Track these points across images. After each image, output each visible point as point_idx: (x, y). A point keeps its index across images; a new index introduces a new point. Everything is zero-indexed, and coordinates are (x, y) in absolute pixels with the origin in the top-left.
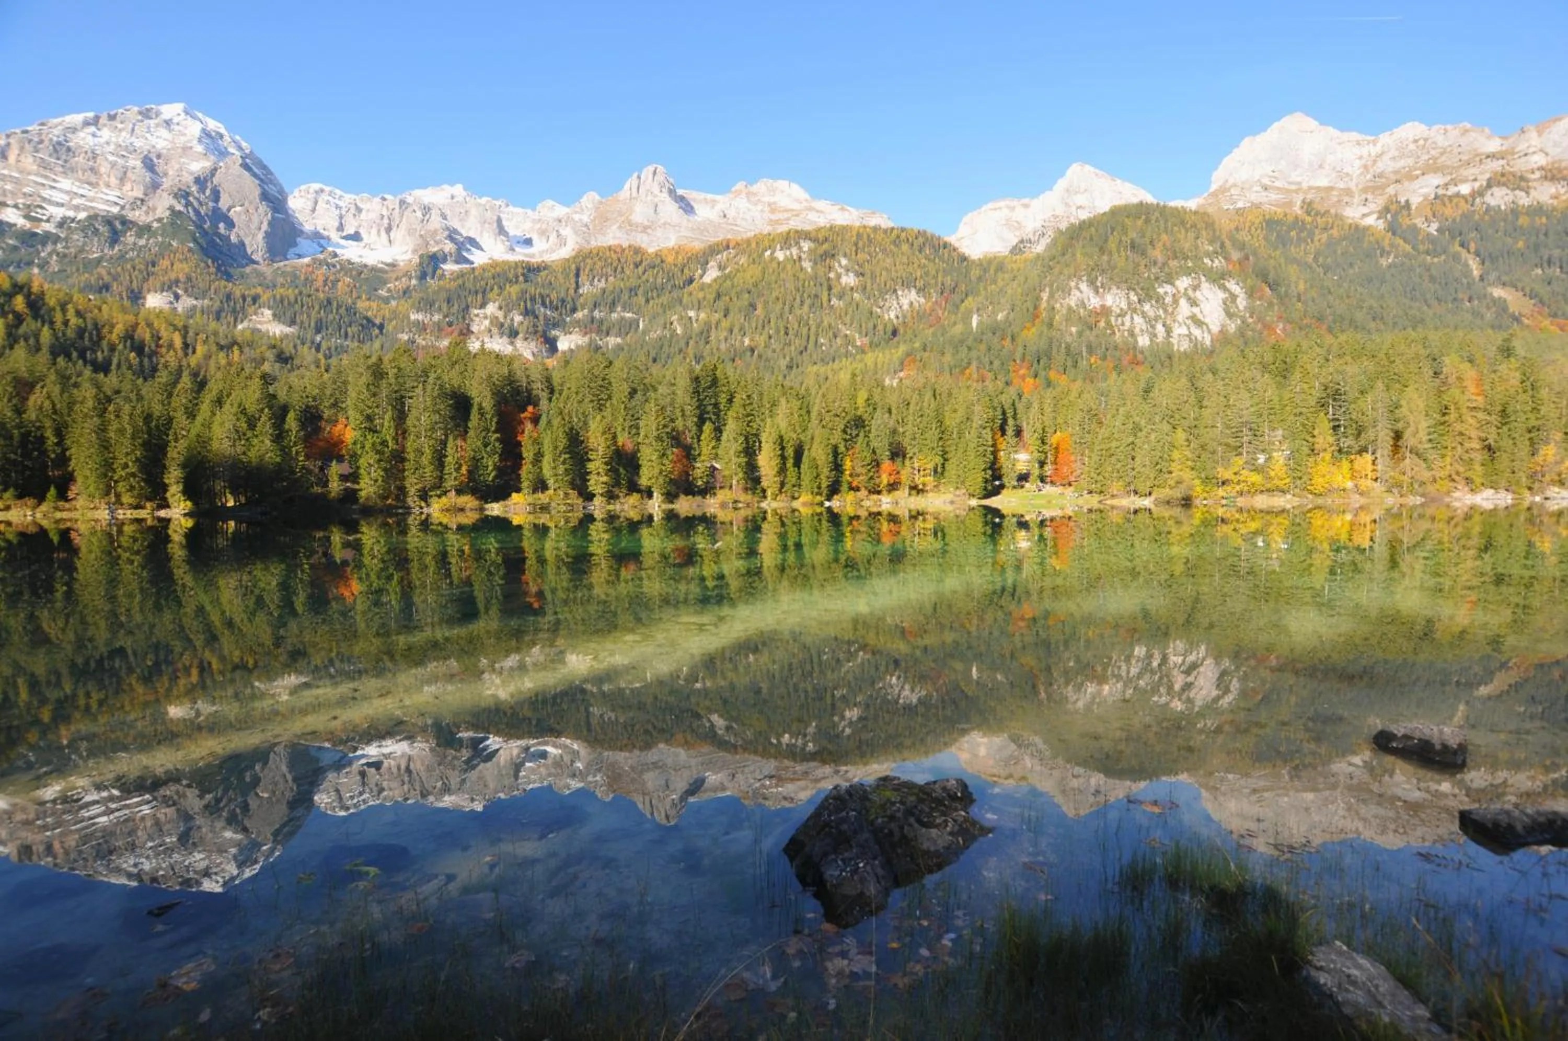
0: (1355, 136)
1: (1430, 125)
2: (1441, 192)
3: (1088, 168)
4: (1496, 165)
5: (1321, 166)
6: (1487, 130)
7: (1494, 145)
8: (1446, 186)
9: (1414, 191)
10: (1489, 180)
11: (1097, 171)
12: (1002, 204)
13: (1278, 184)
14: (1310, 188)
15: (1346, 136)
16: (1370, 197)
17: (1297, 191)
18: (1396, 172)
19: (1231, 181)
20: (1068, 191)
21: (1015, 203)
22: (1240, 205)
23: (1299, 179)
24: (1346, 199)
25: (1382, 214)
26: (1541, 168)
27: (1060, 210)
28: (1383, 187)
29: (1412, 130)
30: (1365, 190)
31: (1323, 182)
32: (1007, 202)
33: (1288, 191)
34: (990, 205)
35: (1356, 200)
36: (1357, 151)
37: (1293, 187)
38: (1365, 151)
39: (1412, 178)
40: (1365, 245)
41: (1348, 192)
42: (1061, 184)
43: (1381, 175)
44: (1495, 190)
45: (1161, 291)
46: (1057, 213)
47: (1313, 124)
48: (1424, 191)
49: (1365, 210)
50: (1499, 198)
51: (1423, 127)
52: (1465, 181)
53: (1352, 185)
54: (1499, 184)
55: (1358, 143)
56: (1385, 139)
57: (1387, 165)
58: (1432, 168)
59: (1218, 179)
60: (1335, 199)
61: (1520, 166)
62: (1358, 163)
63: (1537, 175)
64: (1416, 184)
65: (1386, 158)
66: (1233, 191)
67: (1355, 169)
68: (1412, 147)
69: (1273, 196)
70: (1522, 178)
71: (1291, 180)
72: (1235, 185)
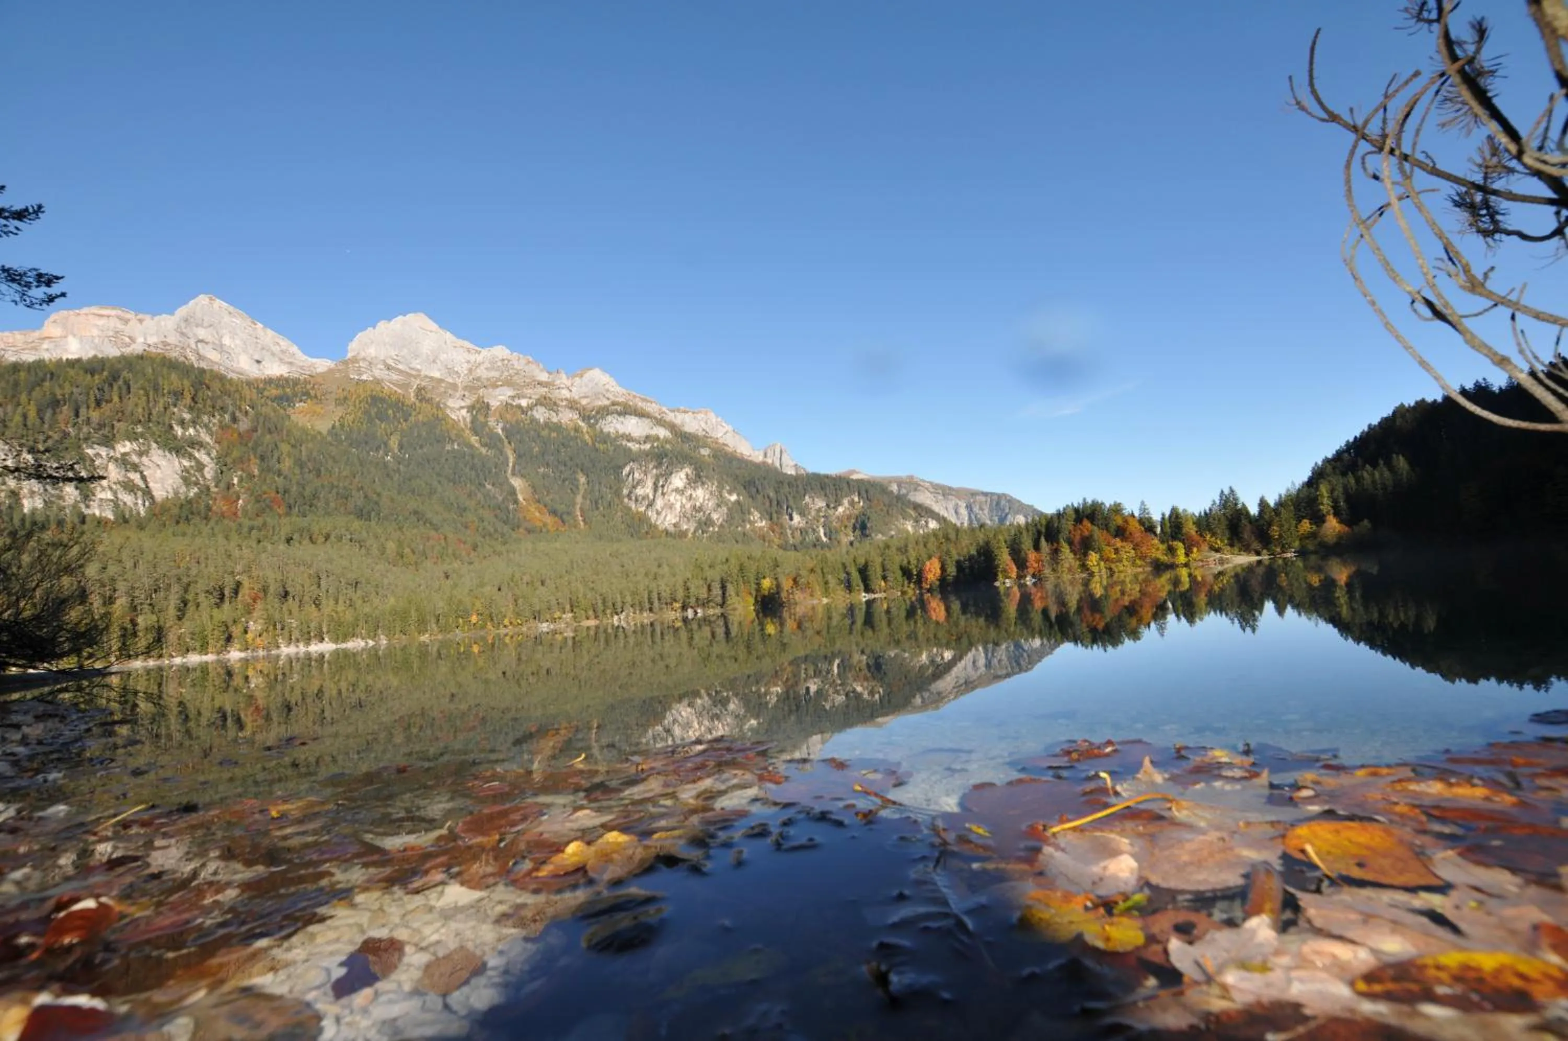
0: (467, 344)
1: (512, 351)
2: (510, 401)
3: (218, 302)
4: (543, 391)
5: (434, 361)
6: (541, 366)
7: (544, 377)
8: (513, 398)
9: (495, 397)
10: (538, 400)
11: (231, 309)
12: (113, 312)
13: (400, 367)
14: (426, 377)
15: (461, 342)
16: (467, 393)
17: (415, 377)
18: (488, 379)
19: (363, 354)
20: (186, 320)
21: (130, 315)
22: (364, 377)
23: (419, 367)
24: (450, 392)
25: (471, 408)
26: (566, 399)
27: (173, 339)
28: (479, 388)
29: (500, 351)
30: (465, 388)
31: (437, 375)
32: (119, 312)
33: (410, 375)
34: (95, 310)
35: (458, 395)
36: (467, 356)
37: (414, 373)
38: (472, 358)
39: (495, 386)
40: (438, 432)
41: (454, 386)
42: (182, 312)
43: (478, 379)
44: (539, 407)
45: (90, 452)
46: (168, 340)
47: (434, 326)
48: (501, 398)
49: (463, 404)
50: (541, 414)
51: (507, 352)
52: (524, 397)
53: (458, 381)
54: (541, 404)
55: (469, 351)
56: (485, 353)
57: (482, 372)
58: (508, 383)
59: (353, 348)
60: (442, 390)
61: (557, 395)
62: (465, 366)
63: (564, 403)
64: (498, 391)
65: (482, 367)
66: (361, 364)
67: (463, 369)
68: (500, 364)
69: (395, 377)
70: (555, 404)
71: (412, 366)
72: (364, 359)
